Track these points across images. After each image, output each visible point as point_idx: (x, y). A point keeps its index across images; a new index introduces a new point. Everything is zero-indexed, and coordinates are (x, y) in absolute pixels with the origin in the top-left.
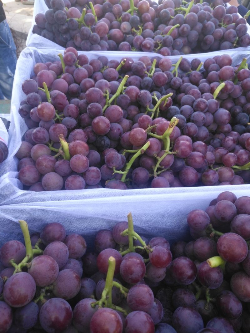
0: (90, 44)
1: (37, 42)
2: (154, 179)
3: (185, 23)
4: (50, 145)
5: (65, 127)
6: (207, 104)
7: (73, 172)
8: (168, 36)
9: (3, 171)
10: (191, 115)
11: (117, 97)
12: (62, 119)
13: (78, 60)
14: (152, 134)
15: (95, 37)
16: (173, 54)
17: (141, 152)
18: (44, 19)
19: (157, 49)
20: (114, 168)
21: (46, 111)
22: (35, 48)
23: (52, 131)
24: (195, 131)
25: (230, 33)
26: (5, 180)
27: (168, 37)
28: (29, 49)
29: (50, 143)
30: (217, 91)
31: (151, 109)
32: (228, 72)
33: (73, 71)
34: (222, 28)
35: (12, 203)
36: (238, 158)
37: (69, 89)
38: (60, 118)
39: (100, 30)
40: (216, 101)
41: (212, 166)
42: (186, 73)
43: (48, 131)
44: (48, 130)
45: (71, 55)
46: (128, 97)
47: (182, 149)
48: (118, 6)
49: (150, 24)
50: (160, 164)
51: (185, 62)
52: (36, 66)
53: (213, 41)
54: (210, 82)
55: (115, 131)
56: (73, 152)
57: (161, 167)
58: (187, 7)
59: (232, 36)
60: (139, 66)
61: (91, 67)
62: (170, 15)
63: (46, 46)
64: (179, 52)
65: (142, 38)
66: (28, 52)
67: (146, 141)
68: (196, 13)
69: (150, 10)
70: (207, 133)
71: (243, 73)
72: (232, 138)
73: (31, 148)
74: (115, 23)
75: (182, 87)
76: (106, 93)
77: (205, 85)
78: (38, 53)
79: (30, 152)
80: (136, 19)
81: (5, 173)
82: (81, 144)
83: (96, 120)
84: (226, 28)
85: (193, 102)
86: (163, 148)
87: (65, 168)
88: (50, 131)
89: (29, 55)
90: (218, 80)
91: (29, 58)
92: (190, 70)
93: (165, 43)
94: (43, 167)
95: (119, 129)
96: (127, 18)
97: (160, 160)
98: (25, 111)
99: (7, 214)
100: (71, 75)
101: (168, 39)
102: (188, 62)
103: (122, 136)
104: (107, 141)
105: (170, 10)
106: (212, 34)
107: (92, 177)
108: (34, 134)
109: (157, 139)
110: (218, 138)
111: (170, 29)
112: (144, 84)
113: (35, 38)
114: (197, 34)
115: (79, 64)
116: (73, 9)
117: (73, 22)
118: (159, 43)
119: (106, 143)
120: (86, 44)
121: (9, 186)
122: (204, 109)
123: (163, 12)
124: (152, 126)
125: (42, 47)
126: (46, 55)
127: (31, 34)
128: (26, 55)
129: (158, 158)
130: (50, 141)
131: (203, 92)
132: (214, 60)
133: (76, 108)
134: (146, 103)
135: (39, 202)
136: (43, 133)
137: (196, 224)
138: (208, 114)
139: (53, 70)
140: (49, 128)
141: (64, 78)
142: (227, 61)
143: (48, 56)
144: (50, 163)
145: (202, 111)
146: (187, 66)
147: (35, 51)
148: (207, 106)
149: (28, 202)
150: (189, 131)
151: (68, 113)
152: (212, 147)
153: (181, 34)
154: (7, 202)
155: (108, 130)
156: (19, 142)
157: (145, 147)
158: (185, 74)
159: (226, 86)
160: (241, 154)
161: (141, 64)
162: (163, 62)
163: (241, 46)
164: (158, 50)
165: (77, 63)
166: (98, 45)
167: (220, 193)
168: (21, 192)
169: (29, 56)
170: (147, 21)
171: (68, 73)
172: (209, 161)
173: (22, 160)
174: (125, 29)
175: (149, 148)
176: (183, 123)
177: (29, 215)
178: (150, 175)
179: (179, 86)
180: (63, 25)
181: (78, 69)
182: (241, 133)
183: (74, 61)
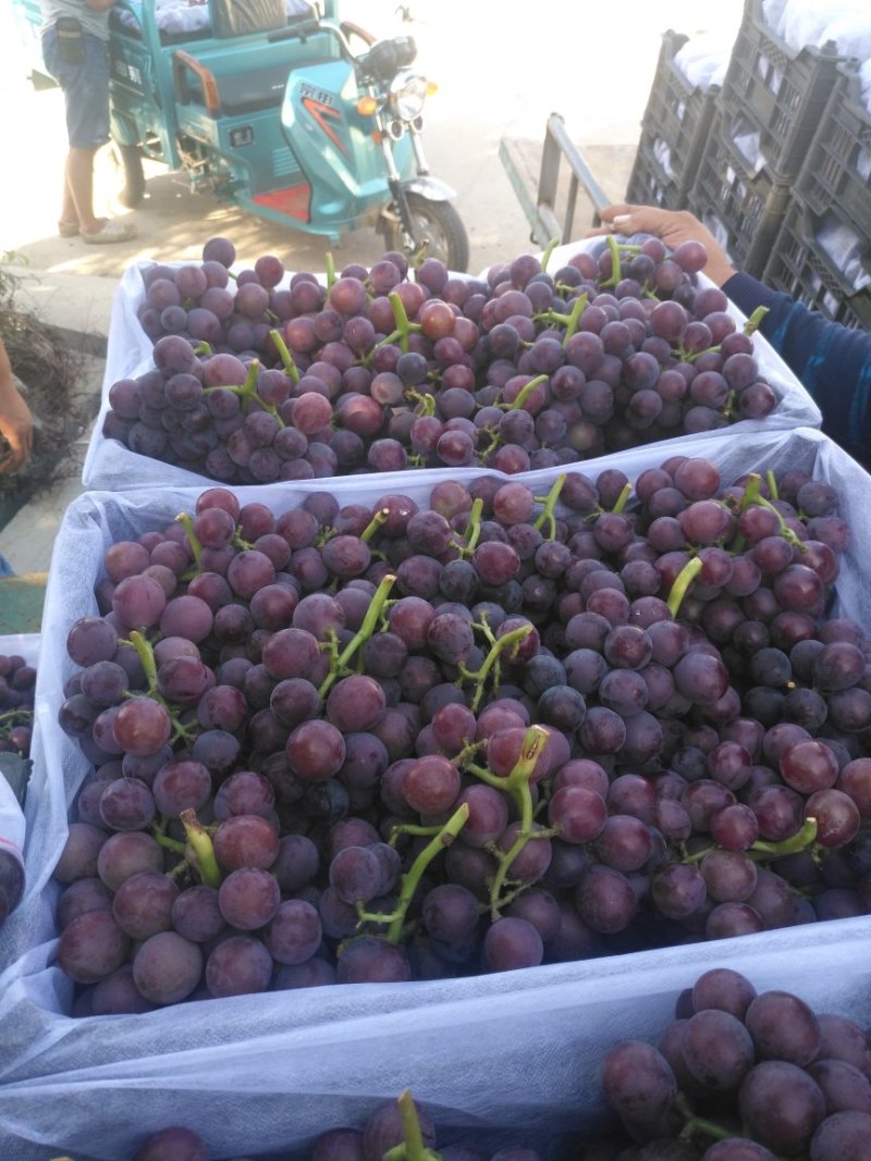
0: (275, 460)
1: (115, 470)
2: (494, 926)
3: (566, 363)
4: (159, 830)
5: (202, 772)
6: (647, 644)
7: (227, 930)
8: (517, 412)
9: (7, 952)
10: (598, 681)
11: (364, 642)
12: (193, 737)
13: (241, 527)
14: (475, 769)
15: (290, 440)
16: (536, 465)
17: (443, 841)
18: (136, 395)
19: (485, 454)
20: (360, 904)
21: (140, 727)
22: (109, 495)
23: (163, 789)
24: (618, 737)
25: (707, 381)
26: (10, 989)
27: (516, 416)
28: (87, 498)
29: (159, 823)
30: (681, 586)
31: (471, 671)
32: (709, 522)
33: (228, 563)
34: (684, 364)
35: (34, 1074)
36: (762, 820)
37: (214, 624)
38: (188, 735)
39: (305, 416)
40: (677, 626)
41: (683, 845)
42: (584, 516)
43: (150, 786)
44: (149, 782)
45: (216, 517)
46: (400, 641)
47: (572, 820)
48: (362, 323)
49: (461, 372)
50: (509, 875)
51: (578, 487)
52: (112, 551)
53: (659, 405)
54: (657, 551)
55: (363, 761)
56: (228, 862)
57: (511, 883)
58: (569, 312)
59: (712, 390)
60: (429, 528)
61: (282, 541)
62: (520, 340)
63: (144, 478)
64: (555, 456)
65: (437, 423)
66: (87, 511)
67: (456, 800)
68: (598, 333)
69: (457, 326)
70: (657, 735)
71: (755, 520)
72: (736, 747)
73: (100, 845)
74: (354, 373)
75: (573, 574)
76: (329, 639)
77: (640, 567)
78: (117, 505)
79: (96, 859)
80: (415, 365)
81: (14, 961)
82: (252, 830)
83: (300, 735)
84: (693, 363)
85: (605, 634)
86: (514, 816)
87: (203, 919)
88: (155, 787)
89: (90, 518)
90: (682, 543)
91: (92, 528)
92: (596, 505)
93: (509, 434)
94: (137, 917)
95: (374, 755)
96: (389, 359)
97: (506, 860)
98: (79, 718)
99: (18, 1117)
100: (220, 577)
101: (516, 422)
102: (586, 485)
103: (385, 776)
104: (338, 797)
105: (519, 324)
106: (655, 388)
107: (293, 941)
108: (105, 802)
109: (494, 791)
110: (697, 746)
111: (521, 388)
112: (450, 584)
113: (108, 459)
114: (609, 390)
115: (243, 538)
116: (221, 361)
117: (223, 401)
118: (492, 431)
119: (333, 805)
120: (264, 461)
121: (23, 1010)
122: (639, 661)
123: (497, 335)
124: (474, 746)
125: (130, 483)
126: (142, 510)
127: (99, 443)
128: (81, 521)
129: (498, 854)
130: (158, 816)
131: (634, 592)
132: (665, 475)
133: (237, 697)
134: (456, 655)
135: (121, 1063)
136: (136, 797)
137: (627, 1100)
138: (657, 672)
139: (165, 565)
140: (154, 776)
141: (199, 593)
142: (703, 480)
143: (152, 512)
144: (158, 904)
145: (633, 665)
146: (584, 494)
147: (109, 505)
148: (647, 649)
149: (85, 1065)
150: (597, 737)
151: (211, 717)
152: (681, 778)
153: (558, 394)
154: (17, 1070)
155: (338, 764)
156: (60, 831)
157: (454, 824)
158: (581, 522)
159: (705, 568)
160: (772, 806)
161: (436, 521)
162: (505, 500)
163: (746, 417)
164: (490, 454)
165: (238, 534)
166: (303, 460)
167: (701, 974)
168: (63, 1026)
169: (91, 522)
170: (449, 362)
171: (212, 571)
172: (670, 834)
173: (70, 891)
174: (383, 394)
175: (471, 823)
176: (574, 714)
177: (87, 1114)
178: (481, 907)
179: (563, 569)
180: (192, 411)
181: (242, 558)
182: (769, 722)
183: (229, 534)
